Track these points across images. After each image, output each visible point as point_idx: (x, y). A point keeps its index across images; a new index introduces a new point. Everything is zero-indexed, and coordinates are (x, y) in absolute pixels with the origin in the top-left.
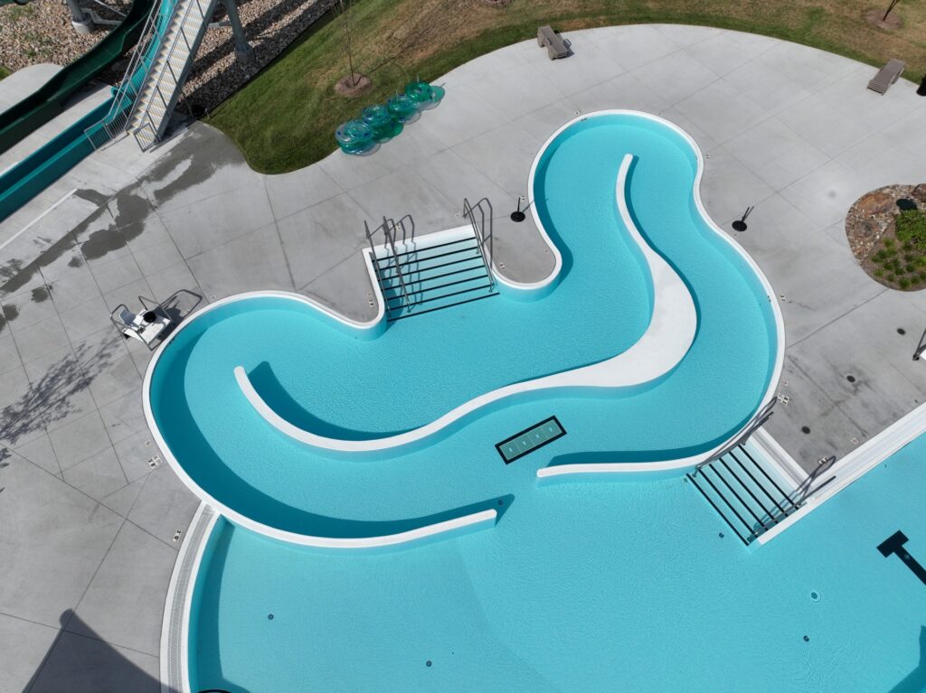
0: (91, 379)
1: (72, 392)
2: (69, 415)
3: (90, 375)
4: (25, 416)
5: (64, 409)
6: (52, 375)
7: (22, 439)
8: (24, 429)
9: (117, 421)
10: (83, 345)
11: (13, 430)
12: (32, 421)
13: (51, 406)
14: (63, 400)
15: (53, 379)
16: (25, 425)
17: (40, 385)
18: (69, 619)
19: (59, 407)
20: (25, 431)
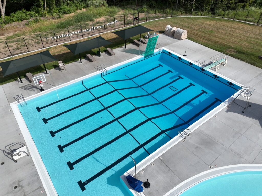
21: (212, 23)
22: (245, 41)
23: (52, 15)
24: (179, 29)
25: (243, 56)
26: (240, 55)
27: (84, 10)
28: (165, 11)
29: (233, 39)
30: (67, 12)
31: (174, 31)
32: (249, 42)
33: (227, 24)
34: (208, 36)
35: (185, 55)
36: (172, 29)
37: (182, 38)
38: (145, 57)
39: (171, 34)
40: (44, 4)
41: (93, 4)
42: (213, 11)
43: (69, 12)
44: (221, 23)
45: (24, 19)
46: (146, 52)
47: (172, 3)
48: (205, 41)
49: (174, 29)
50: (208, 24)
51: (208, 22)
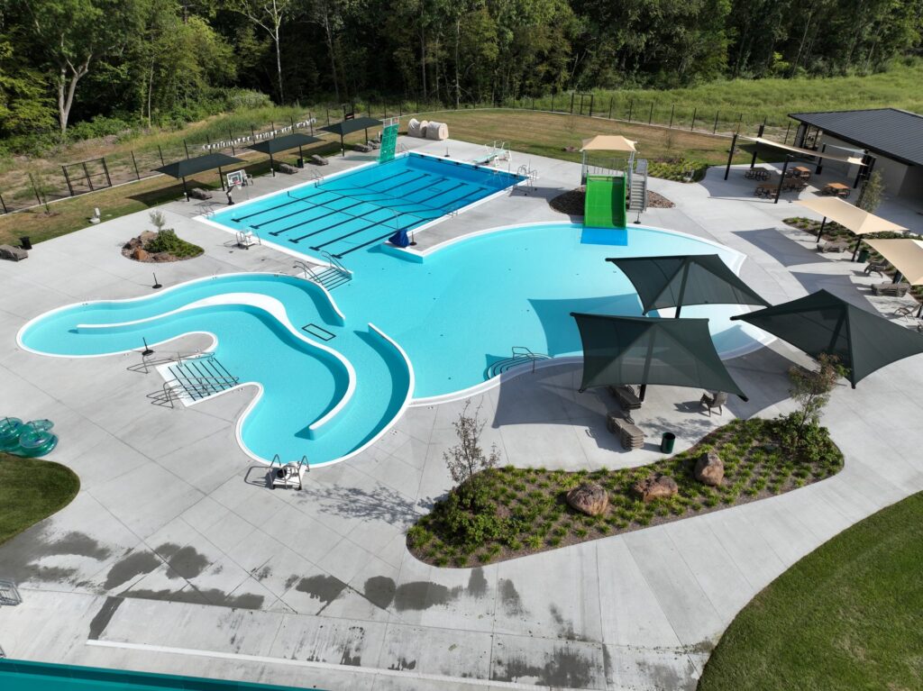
0: (350, 490)
1: (364, 494)
2: (383, 486)
3: (346, 492)
4: (392, 508)
5: (379, 491)
6: (354, 513)
7: (408, 501)
8: (402, 503)
9: (374, 462)
10: (322, 510)
11: (405, 509)
12: (394, 503)
13: (380, 500)
14: (372, 496)
15: (358, 511)
16: (399, 505)
17: (364, 516)
18: (496, 425)
19: (378, 495)
20: (403, 502)
21: (495, 116)
22: (547, 134)
23: (160, 125)
24: (432, 122)
25: (539, 150)
26: (534, 150)
27: (222, 115)
28: (403, 106)
29: (528, 134)
30: (192, 118)
31: (425, 129)
32: (553, 135)
33: (521, 116)
34: (485, 133)
35: (447, 156)
36: (419, 125)
37: (441, 136)
38: (381, 163)
39: (420, 134)
40: (147, 102)
41: (243, 101)
42: (498, 101)
43: (195, 117)
44: (510, 116)
45: (107, 133)
46: (382, 157)
47: (415, 90)
48: (480, 139)
49: (424, 124)
50: (487, 119)
51: (487, 116)
